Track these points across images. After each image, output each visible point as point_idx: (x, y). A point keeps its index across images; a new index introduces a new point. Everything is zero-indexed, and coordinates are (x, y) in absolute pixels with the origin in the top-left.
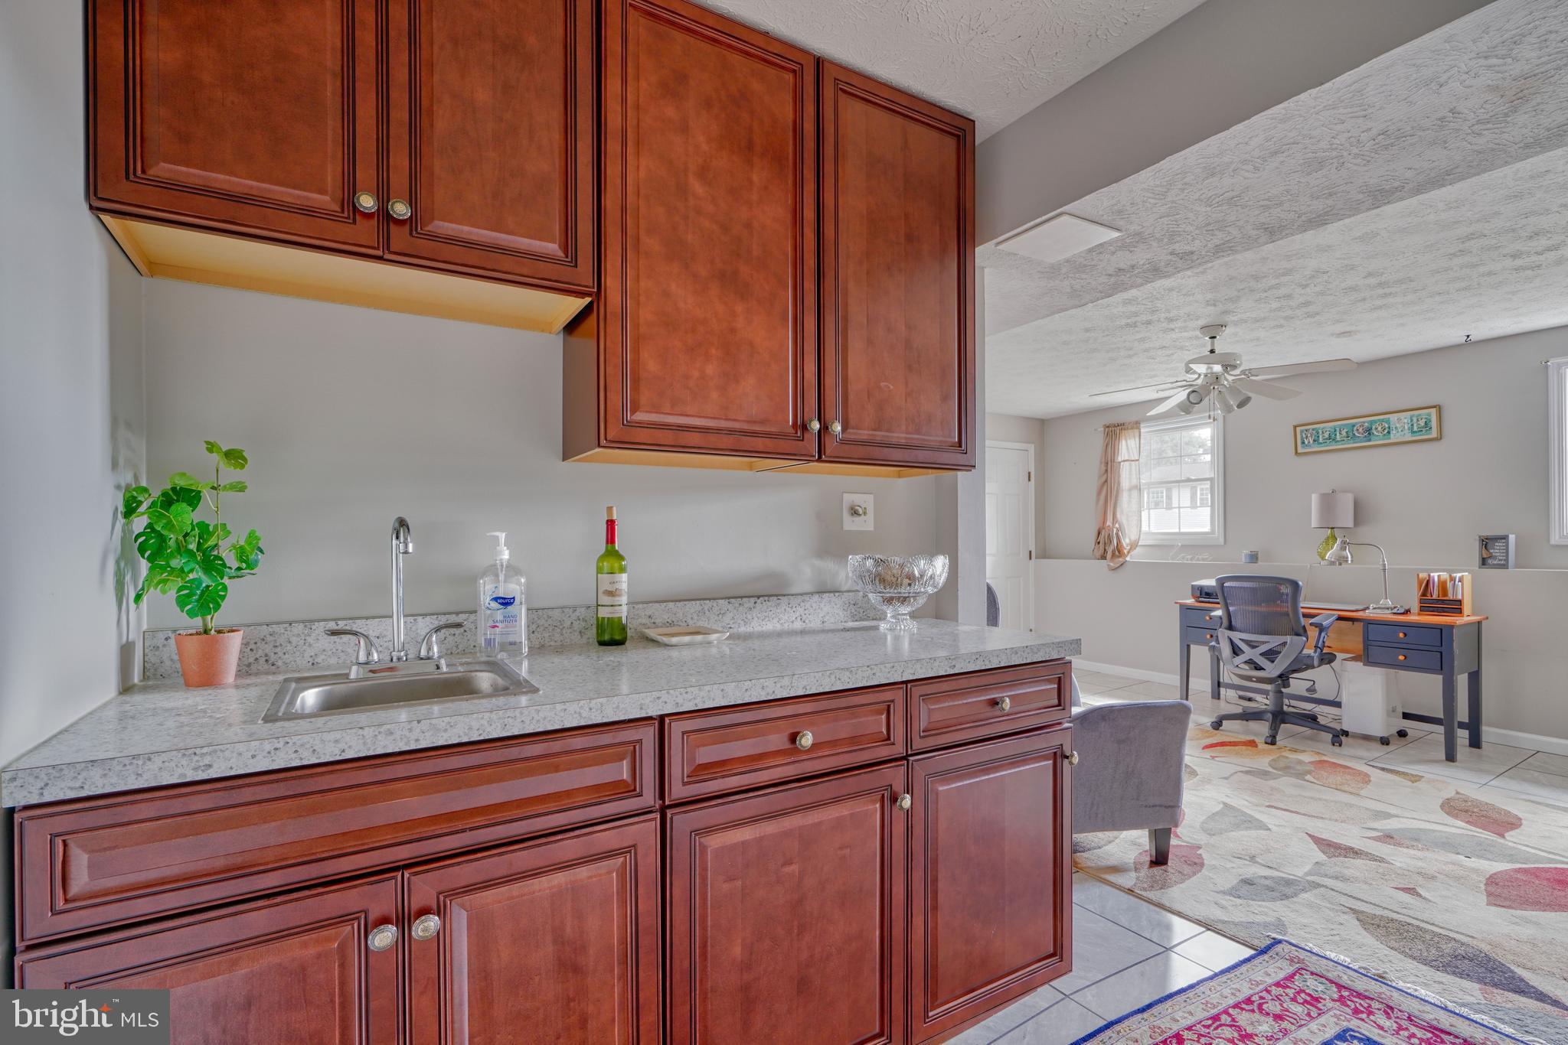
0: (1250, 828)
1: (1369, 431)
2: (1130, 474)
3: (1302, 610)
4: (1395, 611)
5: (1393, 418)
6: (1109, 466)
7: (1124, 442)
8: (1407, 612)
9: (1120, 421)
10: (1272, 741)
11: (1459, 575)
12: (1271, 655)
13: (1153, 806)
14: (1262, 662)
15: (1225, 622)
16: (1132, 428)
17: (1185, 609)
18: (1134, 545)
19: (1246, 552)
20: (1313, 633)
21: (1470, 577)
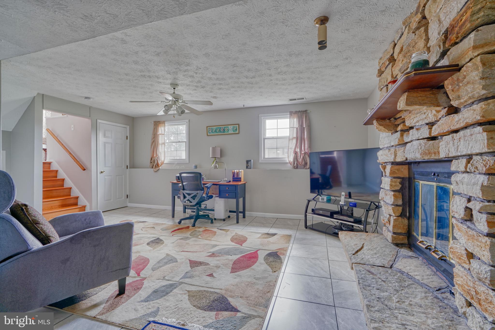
0: (171, 263)
1: (224, 130)
2: (162, 139)
3: (203, 182)
4: (227, 181)
5: (229, 126)
6: (155, 136)
7: (160, 128)
8: (230, 182)
9: (159, 120)
10: (194, 225)
11: (240, 170)
12: (194, 198)
13: (116, 271)
14: (191, 200)
15: (182, 188)
16: (162, 123)
17: (173, 184)
18: (163, 163)
19: (194, 165)
20: (206, 190)
21: (243, 171)
